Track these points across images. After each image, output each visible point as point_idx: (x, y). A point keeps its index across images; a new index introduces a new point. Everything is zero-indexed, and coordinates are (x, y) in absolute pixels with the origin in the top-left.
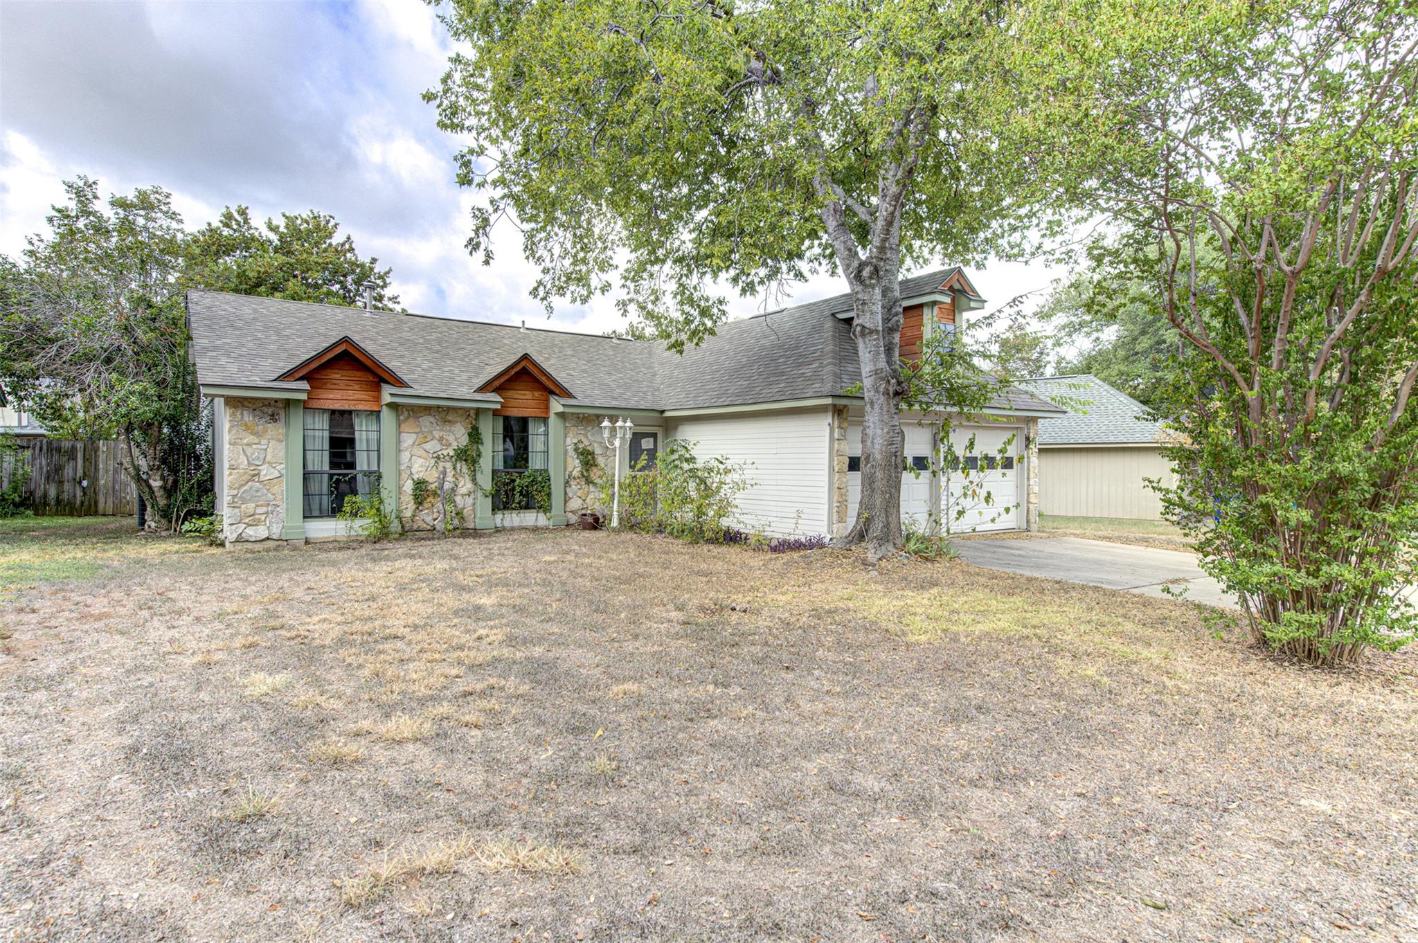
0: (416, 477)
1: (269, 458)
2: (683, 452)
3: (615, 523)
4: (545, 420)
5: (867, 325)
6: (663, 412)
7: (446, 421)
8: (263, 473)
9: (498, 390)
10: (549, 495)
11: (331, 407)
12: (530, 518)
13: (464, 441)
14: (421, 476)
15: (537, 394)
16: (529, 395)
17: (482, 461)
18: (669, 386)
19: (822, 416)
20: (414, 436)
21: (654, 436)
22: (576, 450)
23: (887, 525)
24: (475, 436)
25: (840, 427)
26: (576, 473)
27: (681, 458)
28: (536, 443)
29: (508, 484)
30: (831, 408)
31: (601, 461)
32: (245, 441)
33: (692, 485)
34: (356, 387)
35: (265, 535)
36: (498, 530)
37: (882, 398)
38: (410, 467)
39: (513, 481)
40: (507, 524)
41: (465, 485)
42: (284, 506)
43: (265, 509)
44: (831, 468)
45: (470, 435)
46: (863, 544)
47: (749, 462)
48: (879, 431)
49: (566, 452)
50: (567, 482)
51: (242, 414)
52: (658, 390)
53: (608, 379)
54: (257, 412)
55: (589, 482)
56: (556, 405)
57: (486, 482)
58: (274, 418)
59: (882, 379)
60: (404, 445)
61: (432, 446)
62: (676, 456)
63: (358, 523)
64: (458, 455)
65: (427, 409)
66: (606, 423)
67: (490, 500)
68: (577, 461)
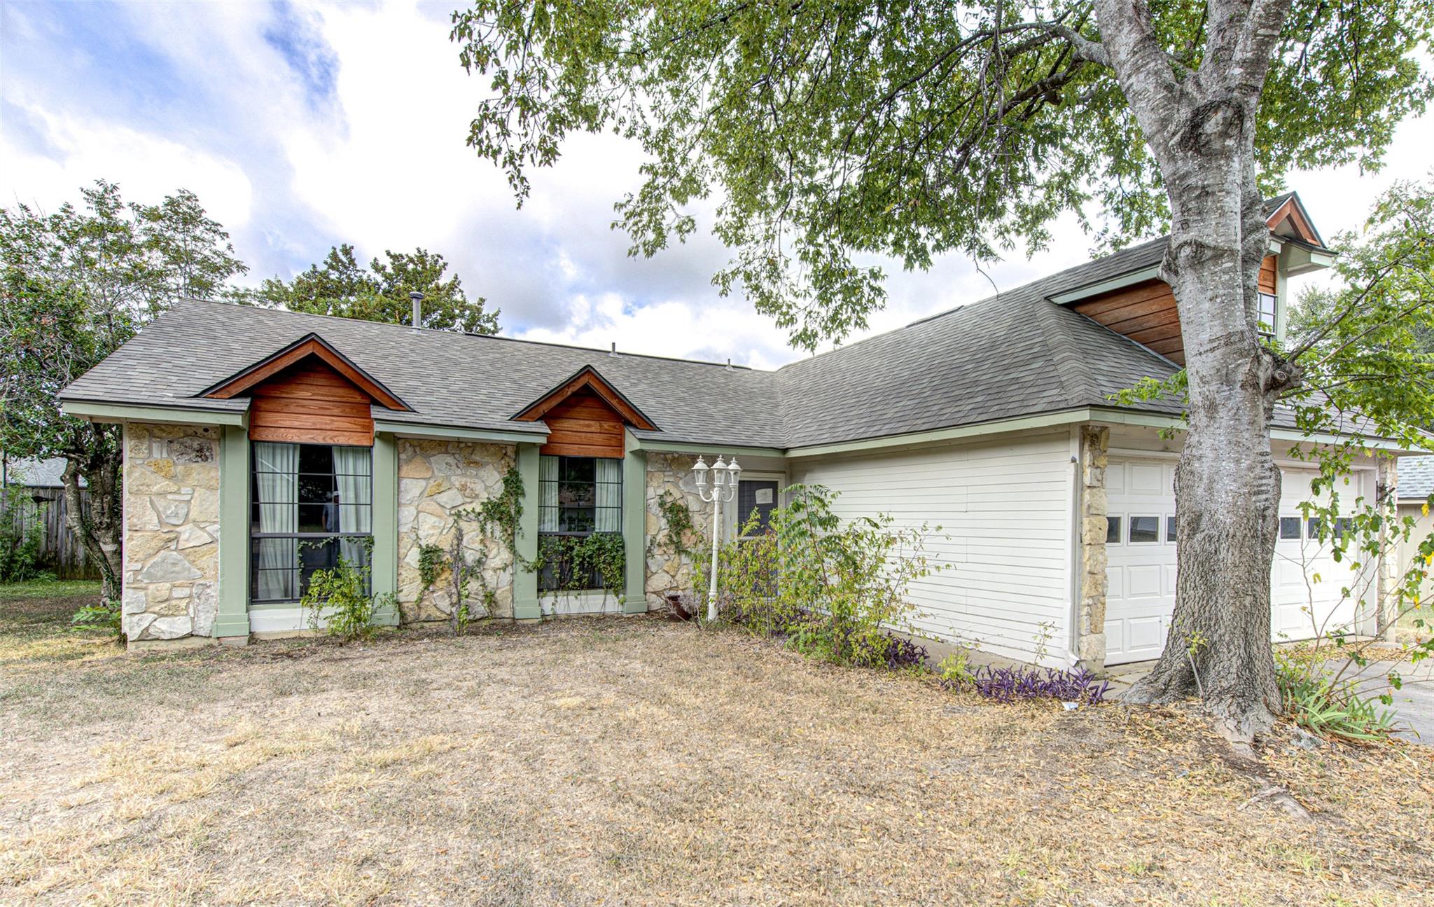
0: (424, 544)
1: (192, 515)
2: (816, 507)
3: (712, 614)
4: (619, 462)
5: (1209, 241)
6: (785, 451)
7: (471, 463)
8: (184, 537)
9: (548, 418)
10: (622, 569)
11: (296, 440)
12: (595, 602)
13: (498, 490)
14: (431, 542)
15: (606, 425)
16: (595, 426)
17: (523, 521)
18: (797, 417)
19: (1060, 447)
20: (423, 483)
21: (773, 485)
22: (662, 505)
23: (1248, 663)
24: (513, 485)
25: (1094, 465)
26: (661, 538)
27: (813, 519)
28: (604, 495)
29: (563, 554)
30: (1077, 431)
31: (697, 520)
32: (155, 489)
33: (830, 562)
34: (336, 411)
35: (187, 629)
36: (545, 620)
37: (1239, 395)
38: (415, 529)
39: (572, 549)
40: (561, 610)
41: (499, 555)
42: (218, 586)
43: (186, 591)
44: (1078, 539)
45: (506, 481)
46: (1196, 702)
47: (932, 525)
48: (1228, 466)
49: (647, 508)
50: (649, 551)
51: (150, 449)
52: (780, 423)
53: (712, 409)
54: (176, 446)
55: (680, 550)
56: (632, 441)
57: (528, 549)
58: (202, 454)
59: (1242, 353)
60: (406, 498)
61: (451, 498)
62: (802, 515)
63: (329, 610)
64: (488, 511)
65: (443, 445)
66: (700, 465)
67: (535, 575)
68: (664, 521)
